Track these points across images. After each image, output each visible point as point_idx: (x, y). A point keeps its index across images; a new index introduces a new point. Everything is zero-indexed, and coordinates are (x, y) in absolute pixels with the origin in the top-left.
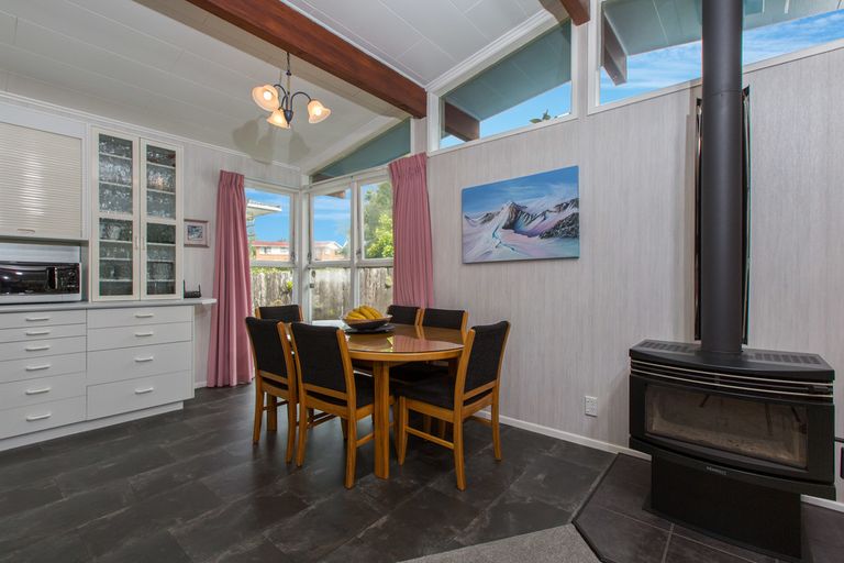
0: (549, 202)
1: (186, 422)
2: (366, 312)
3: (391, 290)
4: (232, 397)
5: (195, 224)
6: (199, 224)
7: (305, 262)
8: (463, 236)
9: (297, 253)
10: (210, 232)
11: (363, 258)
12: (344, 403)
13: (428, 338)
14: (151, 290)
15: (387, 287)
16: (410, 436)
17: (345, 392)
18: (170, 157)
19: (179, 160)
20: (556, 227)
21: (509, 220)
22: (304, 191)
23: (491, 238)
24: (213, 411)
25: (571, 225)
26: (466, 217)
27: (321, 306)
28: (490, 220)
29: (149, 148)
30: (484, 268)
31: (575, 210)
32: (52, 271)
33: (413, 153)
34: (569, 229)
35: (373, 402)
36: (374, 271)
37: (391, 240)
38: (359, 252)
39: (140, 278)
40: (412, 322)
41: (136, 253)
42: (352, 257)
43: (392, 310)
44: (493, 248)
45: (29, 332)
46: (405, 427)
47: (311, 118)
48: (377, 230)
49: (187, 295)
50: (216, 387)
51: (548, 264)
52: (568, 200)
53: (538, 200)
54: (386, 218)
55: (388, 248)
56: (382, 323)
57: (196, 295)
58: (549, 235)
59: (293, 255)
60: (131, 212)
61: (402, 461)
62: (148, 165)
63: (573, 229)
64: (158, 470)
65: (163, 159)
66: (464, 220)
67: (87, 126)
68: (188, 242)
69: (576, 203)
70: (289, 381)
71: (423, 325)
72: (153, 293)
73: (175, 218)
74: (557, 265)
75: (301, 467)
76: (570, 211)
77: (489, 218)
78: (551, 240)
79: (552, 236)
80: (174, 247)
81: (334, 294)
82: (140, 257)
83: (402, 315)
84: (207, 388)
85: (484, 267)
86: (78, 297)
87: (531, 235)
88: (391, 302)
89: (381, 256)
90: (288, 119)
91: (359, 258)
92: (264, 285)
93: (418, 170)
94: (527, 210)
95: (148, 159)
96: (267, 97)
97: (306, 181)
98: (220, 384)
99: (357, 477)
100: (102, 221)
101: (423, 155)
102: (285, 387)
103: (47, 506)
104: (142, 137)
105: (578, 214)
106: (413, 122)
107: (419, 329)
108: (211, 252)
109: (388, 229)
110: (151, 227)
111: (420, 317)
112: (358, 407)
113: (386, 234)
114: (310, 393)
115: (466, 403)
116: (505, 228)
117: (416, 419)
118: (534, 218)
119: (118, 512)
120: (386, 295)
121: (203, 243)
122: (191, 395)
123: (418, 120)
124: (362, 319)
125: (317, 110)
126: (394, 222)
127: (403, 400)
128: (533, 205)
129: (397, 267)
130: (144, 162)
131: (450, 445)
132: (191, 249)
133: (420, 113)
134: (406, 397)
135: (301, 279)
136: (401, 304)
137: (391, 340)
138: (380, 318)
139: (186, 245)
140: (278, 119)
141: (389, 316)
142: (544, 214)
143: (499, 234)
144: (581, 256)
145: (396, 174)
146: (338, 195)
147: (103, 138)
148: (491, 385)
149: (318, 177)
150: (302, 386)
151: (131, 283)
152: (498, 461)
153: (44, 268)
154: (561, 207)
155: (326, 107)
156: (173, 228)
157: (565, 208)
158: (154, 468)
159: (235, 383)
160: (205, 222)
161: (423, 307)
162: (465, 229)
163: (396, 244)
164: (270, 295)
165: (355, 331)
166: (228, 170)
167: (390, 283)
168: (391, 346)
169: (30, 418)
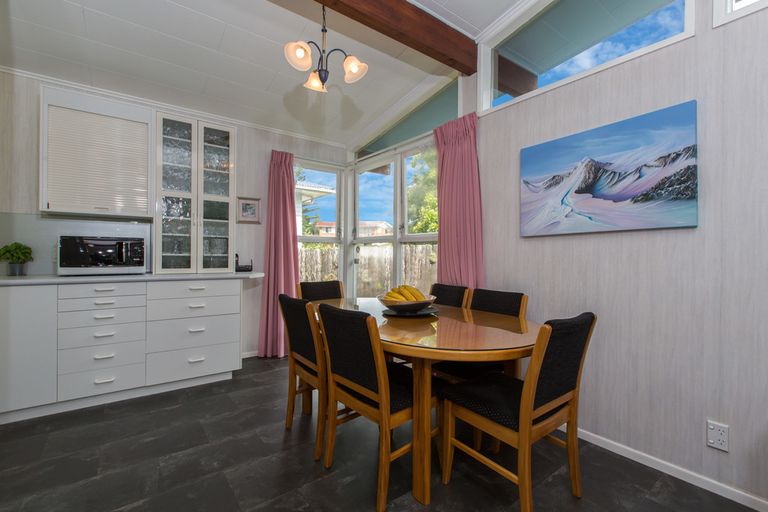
0: (648, 154)
1: (231, 394)
2: (405, 292)
3: (436, 266)
4: (277, 369)
5: (248, 202)
6: (253, 202)
7: (350, 238)
8: (521, 205)
9: (342, 228)
10: (262, 210)
11: (406, 233)
12: (376, 405)
13: (477, 322)
14: (207, 264)
15: (432, 263)
16: (458, 452)
17: (377, 392)
18: (225, 137)
19: (232, 141)
20: (660, 186)
21: (585, 181)
22: (350, 168)
23: (560, 206)
24: (257, 384)
25: (684, 182)
26: (526, 183)
27: (370, 280)
28: (557, 183)
29: (207, 130)
30: (548, 243)
31: (691, 162)
32: (121, 245)
33: (460, 114)
34: (683, 187)
35: (412, 406)
36: (420, 247)
37: (436, 218)
38: (402, 227)
39: (198, 251)
40: (458, 303)
41: (193, 229)
42: (395, 233)
43: (437, 289)
44: (561, 217)
45: (97, 302)
46: (451, 440)
47: (347, 76)
48: (423, 209)
49: (239, 269)
50: (266, 357)
51: (644, 235)
52: (680, 148)
53: (630, 153)
54: (432, 197)
55: (433, 225)
56: (425, 305)
57: (248, 269)
58: (647, 197)
59: (339, 230)
60: (190, 191)
61: (446, 480)
62: (205, 147)
63: (687, 188)
64: (190, 451)
65: (218, 140)
66: (523, 185)
67: (154, 112)
68: (242, 219)
69: (692, 151)
70: (318, 368)
71: (473, 308)
72: (209, 267)
73: (228, 196)
74: (659, 237)
75: (329, 470)
76: (682, 164)
77: (556, 181)
78: (651, 205)
79: (652, 198)
80: (227, 224)
81: (382, 269)
82: (198, 233)
83: (448, 295)
84: (258, 358)
85: (547, 241)
86: (143, 269)
87: (617, 199)
88: (435, 280)
89: (426, 232)
90: (323, 80)
91: (402, 232)
92: (319, 260)
93: (466, 133)
94: (610, 168)
95: (205, 141)
96: (300, 55)
97: (351, 157)
98: (269, 355)
99: (390, 497)
100: (166, 199)
101: (473, 117)
102: (315, 374)
103: (81, 483)
104: (200, 120)
105: (695, 167)
106: (461, 80)
107: (467, 312)
108: (262, 229)
109: (433, 207)
110: (208, 205)
111: (468, 298)
112: (392, 413)
113: (431, 213)
114: (339, 385)
115: (536, 422)
116: (579, 191)
117: (465, 432)
118: (622, 177)
119: (136, 504)
120: (430, 271)
121: (256, 220)
122: (238, 366)
123: (467, 77)
124: (401, 300)
125: (353, 67)
126: (439, 201)
127: (449, 404)
128: (622, 160)
129: (441, 242)
130: (202, 143)
131: (513, 477)
132: (246, 225)
133: (469, 69)
134: (454, 401)
135: (346, 254)
136: (446, 282)
137: (435, 325)
138: (422, 300)
139: (240, 222)
140: (315, 83)
141: (433, 298)
142: (639, 170)
143: (570, 199)
144: (700, 224)
145: (442, 140)
146: (383, 170)
147: (166, 122)
148: (567, 397)
149: (362, 153)
150: (331, 376)
151: (190, 257)
152: (576, 499)
153: (114, 243)
154: (667, 160)
155: (362, 62)
156: (225, 206)
157: (674, 160)
158: (186, 448)
159: (282, 354)
160: (258, 200)
161: (472, 287)
162: (523, 196)
163: (441, 221)
164: (324, 270)
165: (394, 313)
166: (278, 150)
167: (435, 259)
168: (433, 332)
169: (97, 381)
